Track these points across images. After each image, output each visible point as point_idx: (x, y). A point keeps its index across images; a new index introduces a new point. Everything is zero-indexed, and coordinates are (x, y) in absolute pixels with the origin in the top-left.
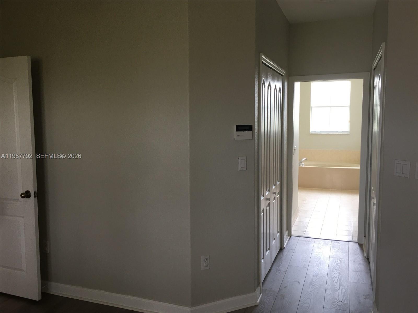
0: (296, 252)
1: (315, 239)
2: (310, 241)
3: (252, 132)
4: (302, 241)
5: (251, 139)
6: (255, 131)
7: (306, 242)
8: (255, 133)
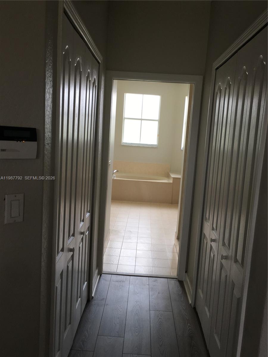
0: (107, 304)
1: (129, 277)
2: (124, 282)
3: (36, 143)
4: (115, 281)
5: (35, 158)
6: (44, 142)
7: (120, 283)
8: (44, 145)
